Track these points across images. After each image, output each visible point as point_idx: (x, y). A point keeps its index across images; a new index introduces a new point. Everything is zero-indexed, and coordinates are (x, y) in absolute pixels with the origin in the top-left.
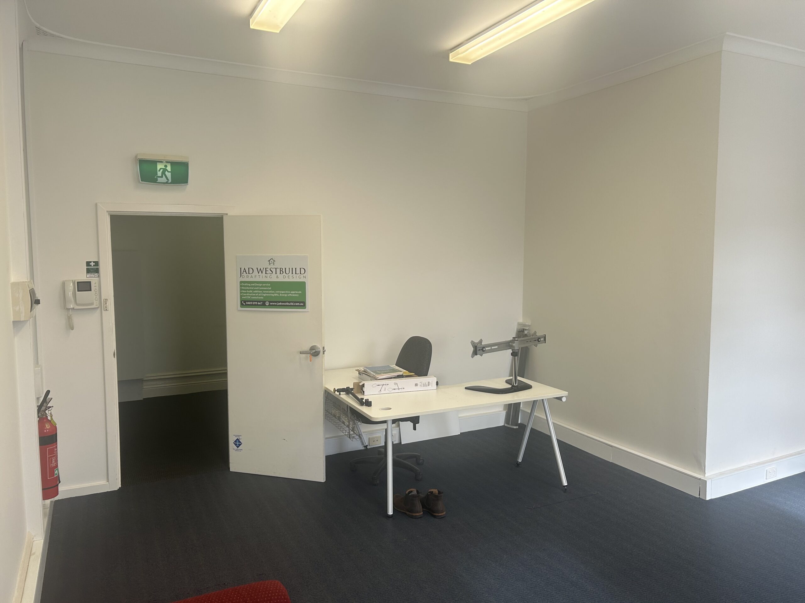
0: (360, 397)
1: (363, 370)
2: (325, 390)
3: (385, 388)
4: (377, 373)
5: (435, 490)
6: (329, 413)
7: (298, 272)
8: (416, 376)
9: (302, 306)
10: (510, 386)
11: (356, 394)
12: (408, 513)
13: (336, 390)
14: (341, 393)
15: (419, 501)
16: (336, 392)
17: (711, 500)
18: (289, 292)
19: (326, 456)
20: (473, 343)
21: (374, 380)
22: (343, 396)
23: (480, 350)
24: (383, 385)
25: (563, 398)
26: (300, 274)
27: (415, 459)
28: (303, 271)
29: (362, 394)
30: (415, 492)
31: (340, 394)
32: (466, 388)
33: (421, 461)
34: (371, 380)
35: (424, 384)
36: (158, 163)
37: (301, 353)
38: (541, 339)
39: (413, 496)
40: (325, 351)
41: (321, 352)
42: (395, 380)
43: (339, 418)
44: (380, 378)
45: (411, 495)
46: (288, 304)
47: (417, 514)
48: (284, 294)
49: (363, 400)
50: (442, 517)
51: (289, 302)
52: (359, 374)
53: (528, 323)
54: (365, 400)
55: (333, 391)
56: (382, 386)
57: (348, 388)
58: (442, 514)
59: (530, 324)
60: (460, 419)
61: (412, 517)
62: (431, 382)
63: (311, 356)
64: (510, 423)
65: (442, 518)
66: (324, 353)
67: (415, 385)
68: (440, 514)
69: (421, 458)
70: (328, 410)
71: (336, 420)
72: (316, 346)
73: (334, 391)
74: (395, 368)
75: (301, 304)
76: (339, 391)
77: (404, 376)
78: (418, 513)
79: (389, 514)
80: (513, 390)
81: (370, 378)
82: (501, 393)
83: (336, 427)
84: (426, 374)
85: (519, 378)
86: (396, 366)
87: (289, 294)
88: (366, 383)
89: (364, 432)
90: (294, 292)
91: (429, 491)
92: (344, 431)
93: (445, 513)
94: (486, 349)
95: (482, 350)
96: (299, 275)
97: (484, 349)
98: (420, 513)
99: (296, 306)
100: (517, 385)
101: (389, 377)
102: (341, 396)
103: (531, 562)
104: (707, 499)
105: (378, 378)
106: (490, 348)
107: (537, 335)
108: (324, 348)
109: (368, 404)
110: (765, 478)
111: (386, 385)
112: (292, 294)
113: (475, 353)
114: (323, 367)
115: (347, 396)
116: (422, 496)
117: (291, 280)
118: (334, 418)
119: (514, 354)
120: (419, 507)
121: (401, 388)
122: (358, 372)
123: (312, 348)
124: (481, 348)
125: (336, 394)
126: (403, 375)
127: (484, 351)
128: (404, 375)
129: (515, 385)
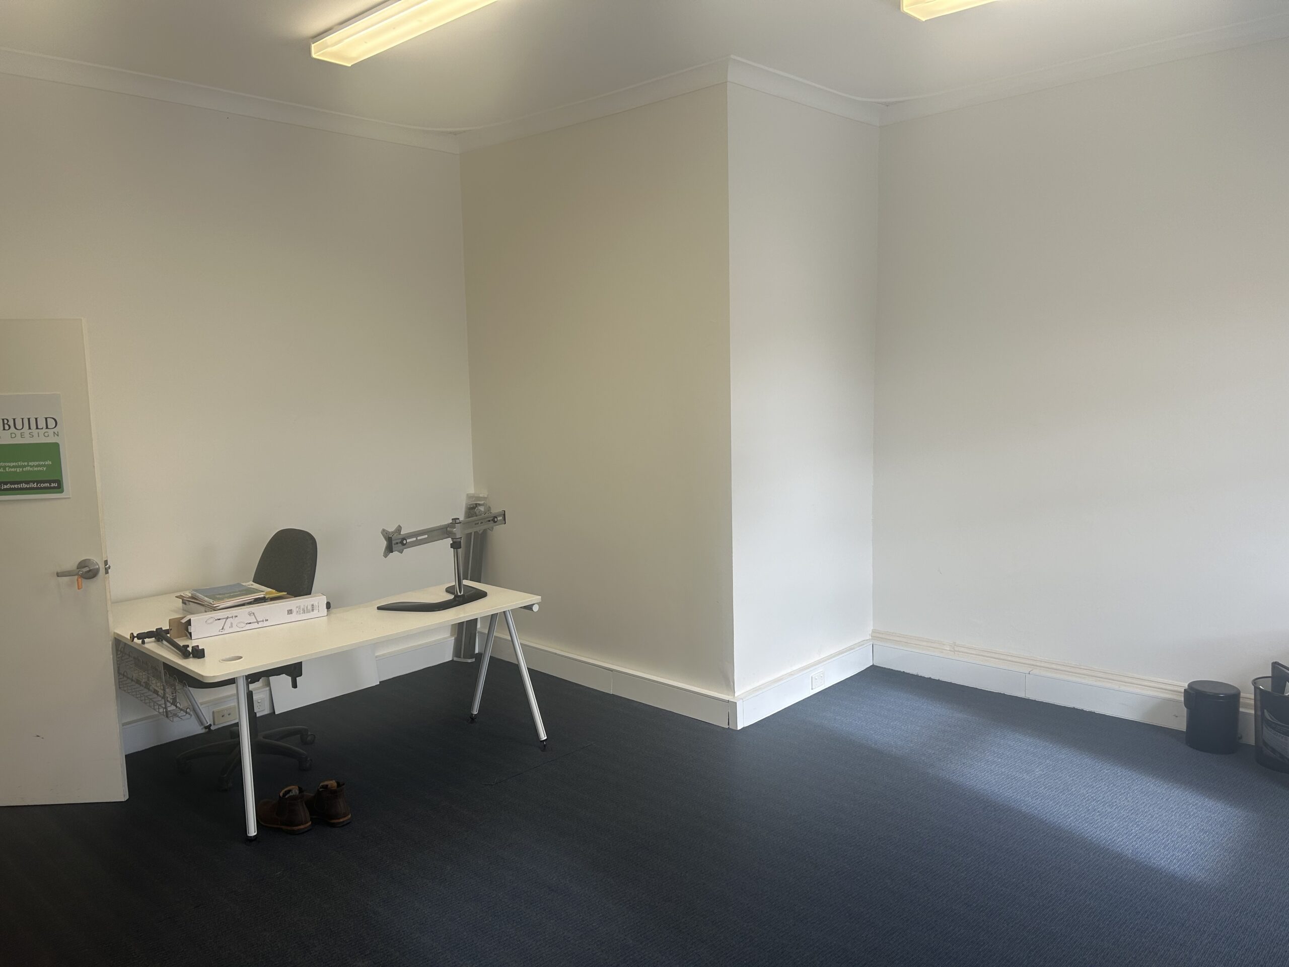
0: (182, 643)
1: (190, 595)
2: (115, 638)
3: (232, 624)
4: (214, 598)
5: (331, 782)
6: (128, 678)
7: (42, 424)
8: (291, 596)
9: (54, 488)
10: (451, 597)
11: (175, 640)
12: (284, 827)
13: (135, 635)
14: (146, 640)
15: (305, 806)
16: (136, 640)
17: (744, 729)
18: (26, 464)
19: (126, 756)
20: (384, 532)
21: (211, 611)
22: (151, 645)
23: (397, 543)
24: (227, 618)
25: (534, 606)
26: (47, 428)
27: (299, 736)
28: (51, 423)
29: (188, 638)
30: (295, 791)
31: (143, 642)
32: (379, 608)
33: (309, 738)
34: (206, 612)
35: (304, 610)
37: (58, 575)
38: (499, 519)
39: (294, 798)
40: (109, 567)
41: (102, 571)
42: (250, 607)
43: (147, 686)
44: (221, 607)
45: (288, 797)
46: (25, 486)
47: (302, 827)
48: (13, 467)
49: (188, 649)
50: (345, 823)
51: (27, 482)
52: (184, 603)
53: (483, 493)
54: (192, 647)
55: (129, 638)
56: (225, 620)
57: (158, 631)
58: (346, 818)
59: (486, 496)
60: (377, 659)
61: (293, 833)
62: (317, 604)
63: (80, 579)
64: (462, 656)
65: (344, 825)
66: (107, 572)
67: (288, 612)
68: (341, 820)
69: (309, 733)
70: (125, 674)
71: (142, 688)
72: (89, 560)
73: (131, 637)
74: (251, 587)
75: (53, 485)
76: (142, 636)
77: (267, 599)
78: (302, 824)
79: (251, 835)
80: (457, 602)
81: (203, 609)
82: (437, 609)
83: (141, 700)
84: (308, 592)
85: (466, 582)
86: (254, 583)
87: (25, 466)
88: (194, 618)
89: (202, 704)
90: (36, 463)
91: (321, 784)
92: (157, 707)
93: (350, 816)
94: (408, 541)
95: (402, 543)
96: (45, 430)
97: (405, 542)
98: (308, 823)
99: (41, 488)
100: (462, 593)
101: (239, 603)
102: (146, 646)
103: (489, 868)
104: (738, 729)
105: (218, 608)
106: (415, 539)
107: (491, 513)
108: (106, 562)
109: (199, 653)
110: (811, 688)
111: (232, 617)
112: (31, 466)
113: (390, 549)
114: (108, 597)
115: (159, 645)
116: (310, 794)
117: (27, 440)
118: (137, 685)
119: (455, 545)
120: (303, 813)
121: (262, 620)
122: (181, 600)
123: (83, 564)
124: (400, 540)
125: (135, 642)
126: (264, 597)
127: (404, 545)
128: (267, 597)
129: (459, 594)
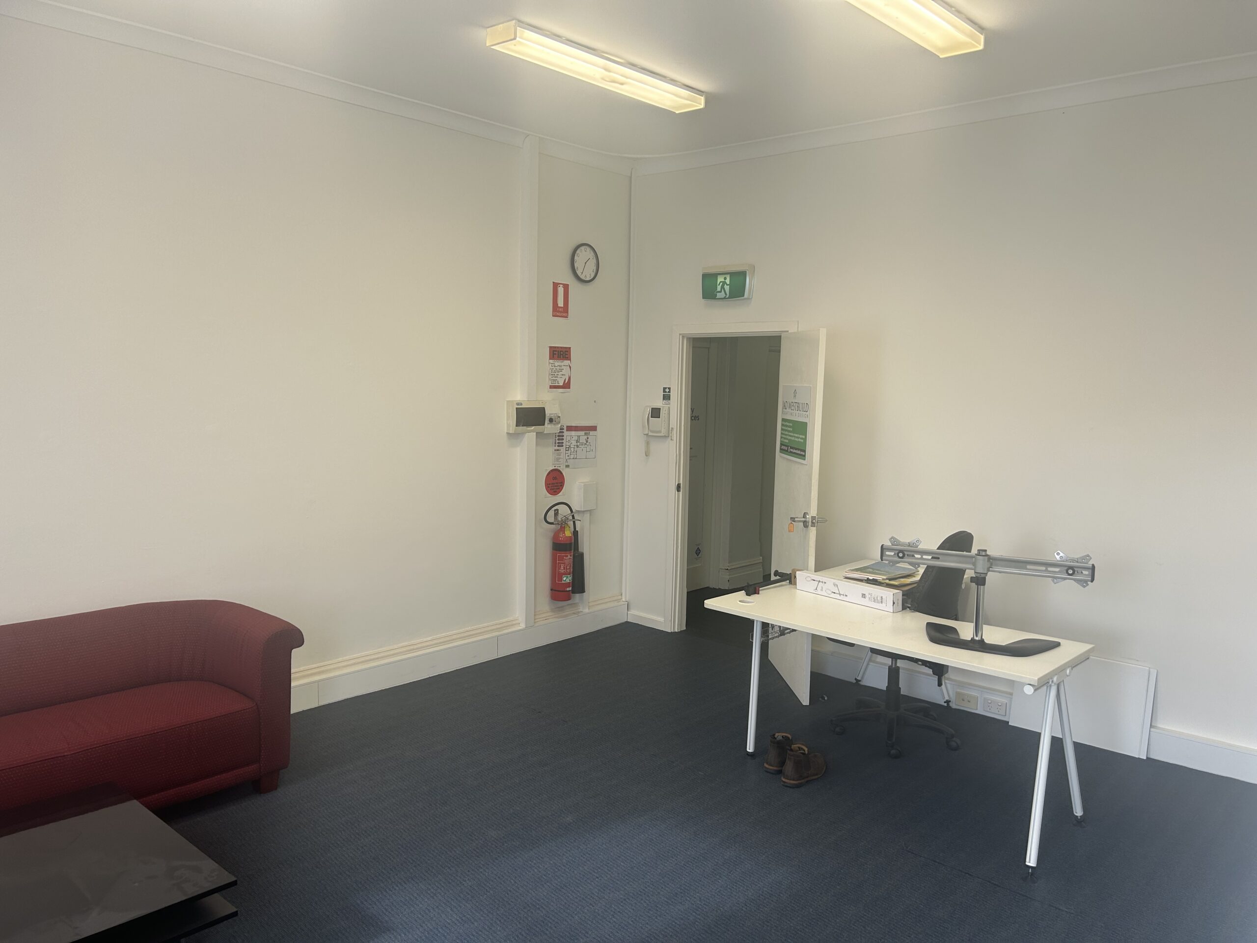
3: (822, 587)
9: (803, 455)
32: (927, 624)
35: (874, 598)
36: (719, 276)
37: (793, 519)
41: (810, 523)
62: (885, 598)
66: (812, 525)
67: (861, 595)
72: (807, 513)
79: (748, 751)
99: (800, 455)
108: (814, 518)
111: (823, 582)
121: (843, 594)
129: (975, 637)
